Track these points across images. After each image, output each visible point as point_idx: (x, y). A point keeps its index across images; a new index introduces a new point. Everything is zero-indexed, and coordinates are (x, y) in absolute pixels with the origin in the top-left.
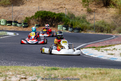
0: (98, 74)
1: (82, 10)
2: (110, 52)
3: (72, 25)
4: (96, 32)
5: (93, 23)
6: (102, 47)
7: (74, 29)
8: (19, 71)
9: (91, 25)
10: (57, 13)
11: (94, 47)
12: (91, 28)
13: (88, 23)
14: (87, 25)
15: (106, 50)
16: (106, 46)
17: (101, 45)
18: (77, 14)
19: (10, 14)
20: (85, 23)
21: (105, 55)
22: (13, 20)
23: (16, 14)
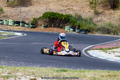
0: (107, 76)
1: (89, 12)
2: (117, 54)
3: (79, 26)
4: (103, 34)
5: (100, 25)
6: (109, 49)
7: (81, 30)
8: (29, 72)
9: (98, 27)
10: (64, 14)
11: (101, 49)
12: (98, 30)
13: (95, 25)
14: (95, 27)
15: (114, 52)
16: (113, 48)
17: (108, 47)
18: (84, 16)
19: (18, 15)
20: (92, 25)
21: (112, 57)
22: (21, 21)
23: (24, 15)
